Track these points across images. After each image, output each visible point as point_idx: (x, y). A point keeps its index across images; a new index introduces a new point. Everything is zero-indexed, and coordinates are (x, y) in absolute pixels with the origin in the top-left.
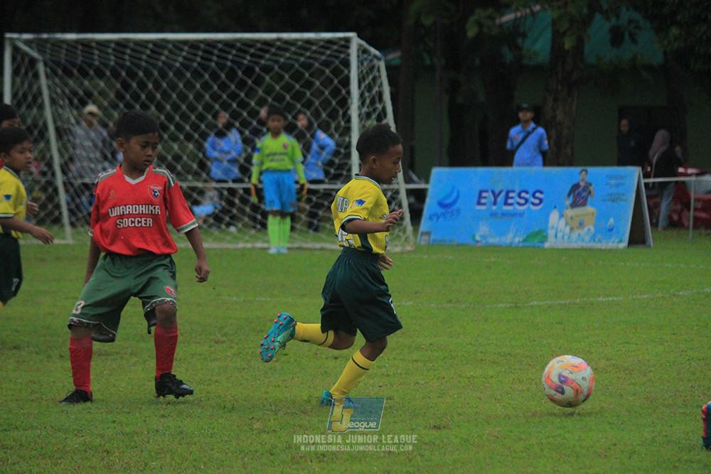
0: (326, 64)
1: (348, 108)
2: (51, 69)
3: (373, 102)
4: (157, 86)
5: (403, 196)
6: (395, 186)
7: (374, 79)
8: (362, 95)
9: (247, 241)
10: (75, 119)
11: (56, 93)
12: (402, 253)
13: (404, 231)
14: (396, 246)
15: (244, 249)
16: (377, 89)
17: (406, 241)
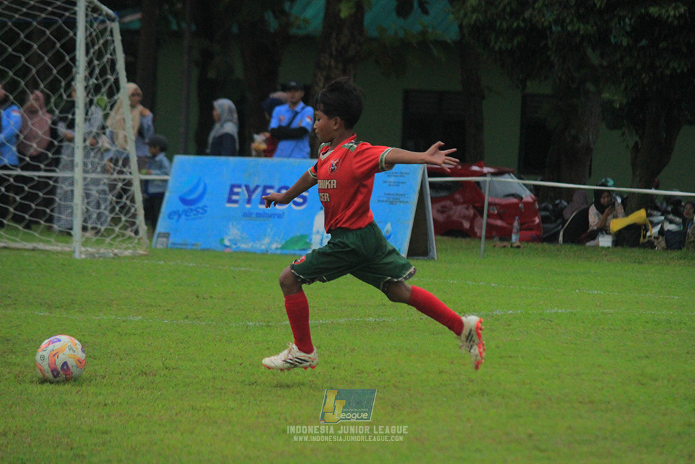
0: (47, 23)
1: (73, 79)
3: (103, 72)
6: (128, 177)
7: (106, 44)
8: (90, 63)
12: (133, 257)
13: (136, 232)
14: (126, 249)
16: (109, 56)
17: (139, 243)
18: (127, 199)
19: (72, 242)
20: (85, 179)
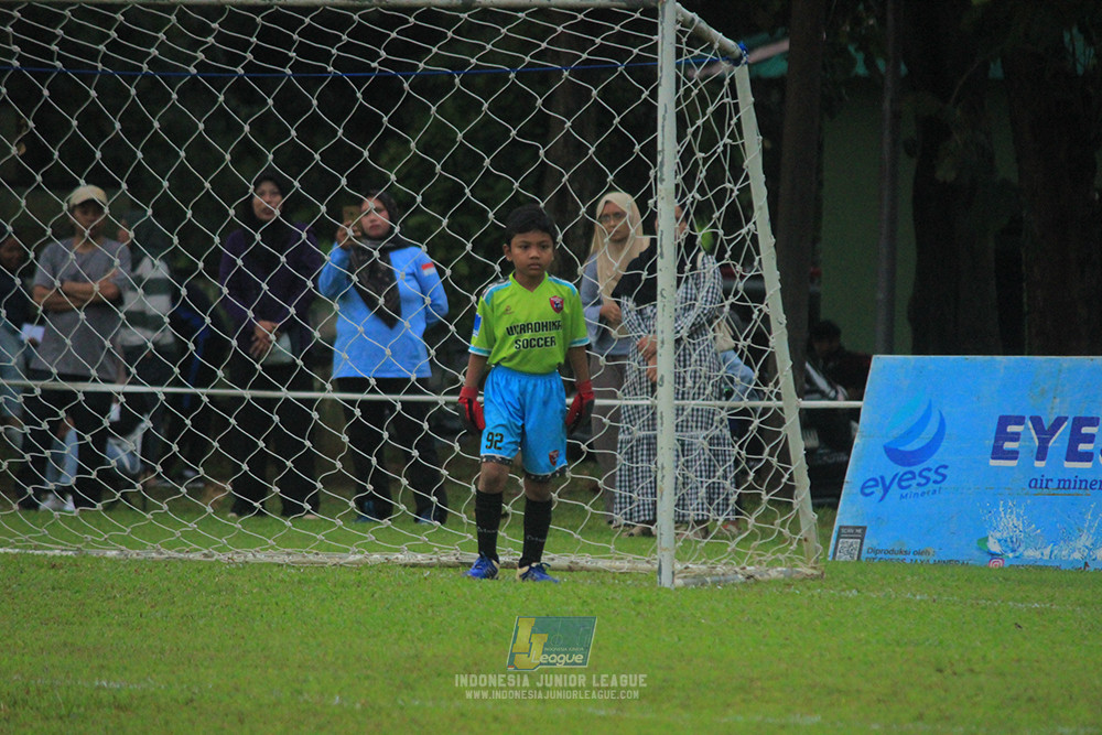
0: (589, 72)
1: (649, 194)
3: (715, 177)
4: (137, 127)
5: (792, 430)
7: (720, 113)
8: (686, 155)
9: (371, 547)
12: (787, 583)
13: (796, 525)
14: (771, 565)
15: (360, 567)
16: (727, 140)
17: (799, 551)
18: (771, 455)
19: (655, 551)
20: (679, 410)
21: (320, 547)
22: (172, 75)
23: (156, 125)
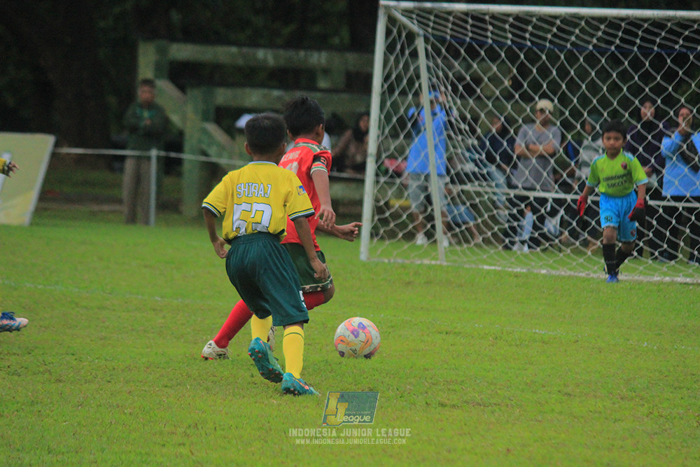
2: (434, 46)
4: (563, 73)
9: (664, 274)
10: (458, 109)
11: (438, 78)
21: (641, 273)
22: (581, 49)
23: (572, 72)
